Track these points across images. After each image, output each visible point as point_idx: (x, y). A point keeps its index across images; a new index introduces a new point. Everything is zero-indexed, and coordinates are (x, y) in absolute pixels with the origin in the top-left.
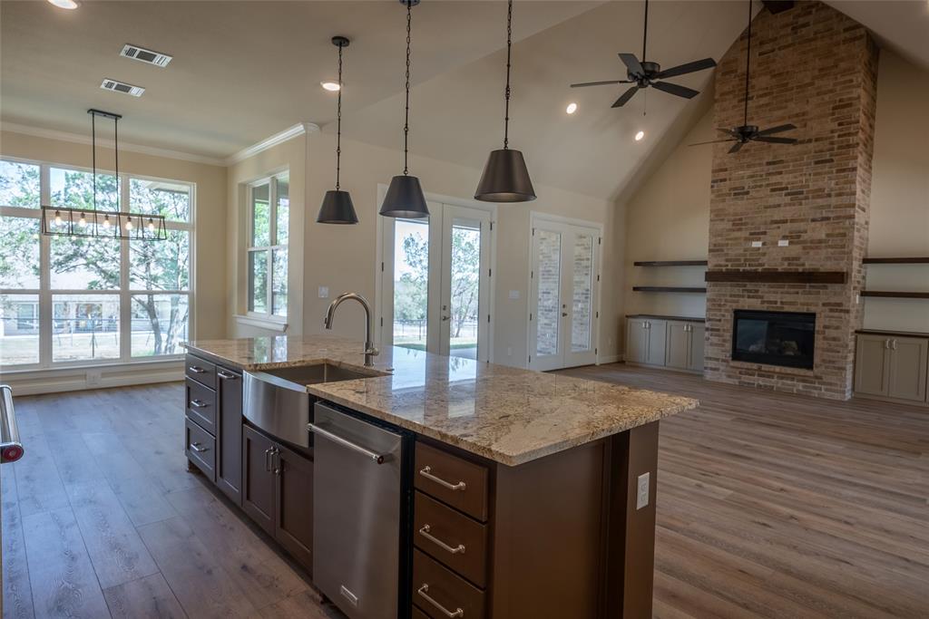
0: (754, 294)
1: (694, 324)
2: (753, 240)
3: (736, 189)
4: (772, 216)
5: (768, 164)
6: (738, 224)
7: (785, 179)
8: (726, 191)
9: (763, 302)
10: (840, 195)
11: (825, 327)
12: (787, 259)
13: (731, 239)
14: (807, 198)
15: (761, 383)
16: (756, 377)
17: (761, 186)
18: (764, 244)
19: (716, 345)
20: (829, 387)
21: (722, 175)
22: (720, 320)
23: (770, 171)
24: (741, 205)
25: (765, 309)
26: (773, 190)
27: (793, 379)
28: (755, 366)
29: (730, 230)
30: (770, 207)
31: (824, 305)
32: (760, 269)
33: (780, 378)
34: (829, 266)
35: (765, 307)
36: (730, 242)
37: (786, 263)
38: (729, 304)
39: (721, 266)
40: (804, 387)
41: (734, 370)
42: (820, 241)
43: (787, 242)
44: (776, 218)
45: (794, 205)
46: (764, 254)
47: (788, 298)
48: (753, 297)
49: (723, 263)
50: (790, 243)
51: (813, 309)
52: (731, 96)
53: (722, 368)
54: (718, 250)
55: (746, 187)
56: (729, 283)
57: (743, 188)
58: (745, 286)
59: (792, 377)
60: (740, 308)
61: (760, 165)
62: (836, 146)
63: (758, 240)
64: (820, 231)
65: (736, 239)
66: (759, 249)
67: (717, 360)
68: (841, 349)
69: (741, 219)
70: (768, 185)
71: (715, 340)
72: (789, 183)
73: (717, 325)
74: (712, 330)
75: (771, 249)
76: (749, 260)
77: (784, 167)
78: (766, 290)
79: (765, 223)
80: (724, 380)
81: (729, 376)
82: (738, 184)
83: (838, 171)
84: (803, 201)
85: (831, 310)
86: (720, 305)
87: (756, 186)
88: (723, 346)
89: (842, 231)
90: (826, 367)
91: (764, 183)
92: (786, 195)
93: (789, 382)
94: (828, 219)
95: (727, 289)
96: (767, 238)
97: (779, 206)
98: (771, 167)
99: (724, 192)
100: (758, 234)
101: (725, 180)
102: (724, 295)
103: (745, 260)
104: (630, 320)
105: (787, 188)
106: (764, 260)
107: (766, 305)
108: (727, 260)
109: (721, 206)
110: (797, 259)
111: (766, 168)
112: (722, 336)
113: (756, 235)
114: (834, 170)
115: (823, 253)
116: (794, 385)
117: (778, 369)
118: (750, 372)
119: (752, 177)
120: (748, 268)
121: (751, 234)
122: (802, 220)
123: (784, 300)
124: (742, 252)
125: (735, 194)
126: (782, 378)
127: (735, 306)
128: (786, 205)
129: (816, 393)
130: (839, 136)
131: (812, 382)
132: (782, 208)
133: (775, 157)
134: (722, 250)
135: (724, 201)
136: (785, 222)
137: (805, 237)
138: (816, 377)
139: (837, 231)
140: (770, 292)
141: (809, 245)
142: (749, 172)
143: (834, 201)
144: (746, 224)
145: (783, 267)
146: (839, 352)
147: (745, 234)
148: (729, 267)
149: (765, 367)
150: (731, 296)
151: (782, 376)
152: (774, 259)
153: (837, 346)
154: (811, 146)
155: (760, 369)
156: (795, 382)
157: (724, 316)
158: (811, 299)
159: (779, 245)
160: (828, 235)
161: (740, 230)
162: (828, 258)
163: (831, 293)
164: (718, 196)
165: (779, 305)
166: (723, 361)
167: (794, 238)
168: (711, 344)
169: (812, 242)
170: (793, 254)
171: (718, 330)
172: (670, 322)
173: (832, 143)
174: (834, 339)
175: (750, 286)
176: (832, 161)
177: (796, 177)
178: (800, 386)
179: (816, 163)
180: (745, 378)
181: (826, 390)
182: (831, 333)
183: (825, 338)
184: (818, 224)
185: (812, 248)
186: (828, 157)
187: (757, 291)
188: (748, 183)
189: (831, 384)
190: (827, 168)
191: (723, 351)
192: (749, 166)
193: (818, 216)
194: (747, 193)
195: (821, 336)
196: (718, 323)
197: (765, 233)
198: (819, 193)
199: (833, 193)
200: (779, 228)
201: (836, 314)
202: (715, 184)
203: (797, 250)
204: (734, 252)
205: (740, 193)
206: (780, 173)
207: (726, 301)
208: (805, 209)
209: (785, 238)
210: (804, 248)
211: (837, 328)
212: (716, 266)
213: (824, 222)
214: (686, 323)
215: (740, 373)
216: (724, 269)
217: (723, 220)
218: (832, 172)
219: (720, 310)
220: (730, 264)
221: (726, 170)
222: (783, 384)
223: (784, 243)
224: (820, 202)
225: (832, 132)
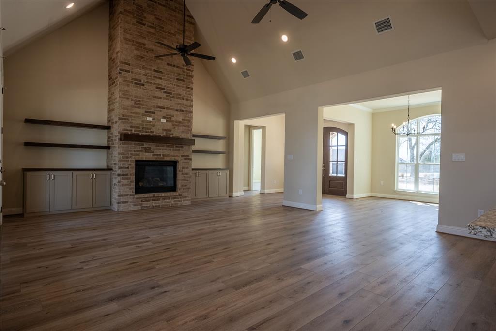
0: (148, 150)
1: (96, 172)
2: (147, 116)
3: (136, 80)
4: (157, 103)
5: (155, 71)
6: (138, 104)
7: (164, 83)
8: (129, 79)
9: (153, 155)
10: (187, 100)
11: (183, 168)
12: (165, 130)
13: (134, 113)
14: (173, 97)
15: (154, 205)
16: (151, 202)
17: (151, 83)
18: (153, 119)
19: (126, 185)
20: (184, 199)
21: (127, 67)
22: (128, 168)
23: (156, 76)
24: (139, 92)
25: (155, 159)
26: (157, 88)
27: (169, 199)
28: (151, 195)
29: (133, 107)
30: (156, 97)
31: (182, 156)
32: (151, 134)
33: (164, 200)
34: (183, 136)
35: (154, 158)
36: (133, 115)
37: (165, 132)
38: (133, 157)
39: (127, 130)
40: (175, 201)
41: (138, 200)
42: (180, 122)
43: (165, 120)
44: (159, 105)
45: (168, 99)
46: (154, 126)
47: (166, 153)
48: (148, 152)
49: (129, 128)
50: (167, 121)
51: (177, 159)
52: (132, 16)
53: (130, 200)
54: (125, 119)
55: (142, 81)
56: (133, 142)
57: (141, 81)
58: (143, 145)
59: (169, 197)
60: (140, 159)
61: (150, 69)
62: (185, 74)
63: (150, 116)
64: (179, 117)
65: (137, 113)
66: (150, 122)
67: (127, 195)
68: (188, 179)
69: (140, 101)
70: (155, 84)
71: (125, 182)
72: (165, 86)
73: (126, 171)
74: (123, 175)
75: (157, 123)
76: (145, 128)
77: (163, 76)
78: (155, 148)
79: (154, 107)
80: (132, 208)
81: (135, 205)
82: (137, 77)
83: (186, 87)
84: (172, 99)
85: (185, 159)
86: (127, 157)
87: (148, 82)
88: (130, 185)
89: (188, 118)
90: (183, 189)
91: (153, 82)
92: (165, 93)
93: (168, 201)
94: (183, 111)
95: (132, 146)
96: (155, 116)
97: (161, 98)
98: (156, 73)
99: (128, 79)
100: (150, 112)
101: (128, 71)
102: (131, 151)
103: (143, 128)
104: (29, 174)
105: (164, 89)
106: (154, 129)
107: (155, 157)
108: (131, 127)
109: (126, 88)
110: (170, 130)
111: (153, 73)
112: (130, 178)
113: (149, 113)
114: (185, 86)
115: (182, 128)
116: (170, 202)
117: (163, 194)
118: (148, 199)
119: (146, 75)
120: (144, 133)
121: (146, 112)
122: (172, 109)
123: (164, 154)
124: (141, 123)
125: (136, 83)
126: (164, 199)
127: (137, 158)
128: (164, 98)
129: (179, 204)
130: (187, 69)
131: (178, 198)
132: (162, 100)
133: (158, 68)
134: (128, 120)
135: (128, 86)
136: (164, 108)
137: (173, 119)
138: (180, 195)
139: (186, 118)
140: (157, 149)
141: (175, 123)
142: (143, 72)
143: (185, 102)
144: (143, 105)
145: (163, 134)
146: (188, 180)
147: (142, 111)
148: (133, 132)
149: (157, 194)
150: (135, 151)
151: (164, 198)
152: (159, 129)
153: (188, 177)
154: (175, 69)
155: (154, 196)
156: (170, 200)
157: (130, 164)
158: (176, 153)
159: (161, 121)
160: (183, 119)
161: (139, 108)
162: (183, 132)
163: (185, 150)
164: (125, 81)
165: (162, 157)
166: (130, 195)
167: (168, 118)
168: (123, 185)
169: (176, 122)
170: (168, 128)
171: (127, 175)
172: (75, 173)
173: (184, 72)
174: (186, 174)
175: (146, 145)
176: (183, 81)
177: (168, 84)
178: (172, 202)
179: (178, 79)
180: (145, 204)
181: (184, 201)
182: (185, 171)
183: (183, 174)
184: (179, 113)
185: (176, 125)
186: (182, 78)
187: (150, 148)
188: (144, 79)
189: (185, 197)
190: (181, 84)
191: (130, 189)
192: (144, 68)
193: (179, 108)
194: (143, 85)
195: (181, 173)
196: (126, 170)
197: (154, 113)
198: (179, 96)
199: (185, 98)
200: (161, 111)
201: (187, 161)
202: (123, 72)
203: (169, 126)
204: (136, 122)
205: (138, 83)
206: (161, 79)
207: (131, 154)
208: (173, 103)
209: (164, 117)
210: (173, 125)
211: (187, 168)
212: (124, 130)
213: (180, 112)
214: (90, 172)
215: (142, 201)
216: (130, 132)
217: (128, 98)
218: (184, 87)
219: (128, 161)
220: (133, 129)
221: (129, 65)
222: (165, 202)
223: (163, 120)
224: (180, 101)
225: (183, 66)
